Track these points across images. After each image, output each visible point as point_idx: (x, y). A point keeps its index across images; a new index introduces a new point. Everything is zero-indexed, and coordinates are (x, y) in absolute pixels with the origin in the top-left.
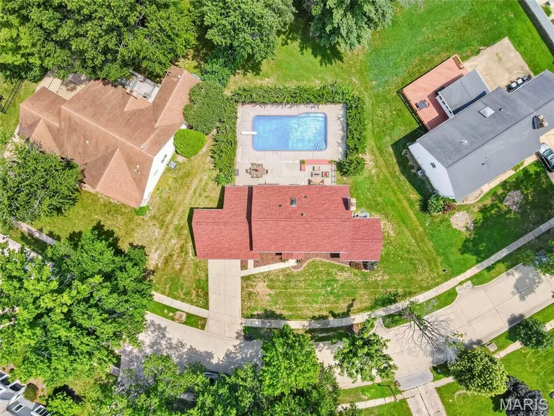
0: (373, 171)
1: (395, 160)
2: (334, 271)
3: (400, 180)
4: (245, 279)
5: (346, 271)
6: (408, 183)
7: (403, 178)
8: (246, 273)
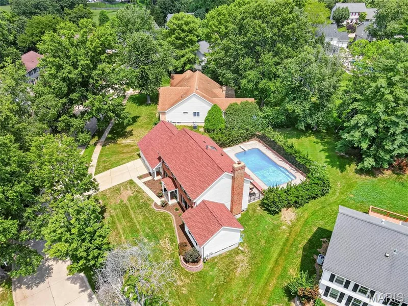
0: (284, 227)
1: (309, 237)
2: (167, 234)
3: (296, 252)
4: (131, 182)
5: (172, 244)
6: (300, 260)
7: (300, 252)
8: (137, 181)
